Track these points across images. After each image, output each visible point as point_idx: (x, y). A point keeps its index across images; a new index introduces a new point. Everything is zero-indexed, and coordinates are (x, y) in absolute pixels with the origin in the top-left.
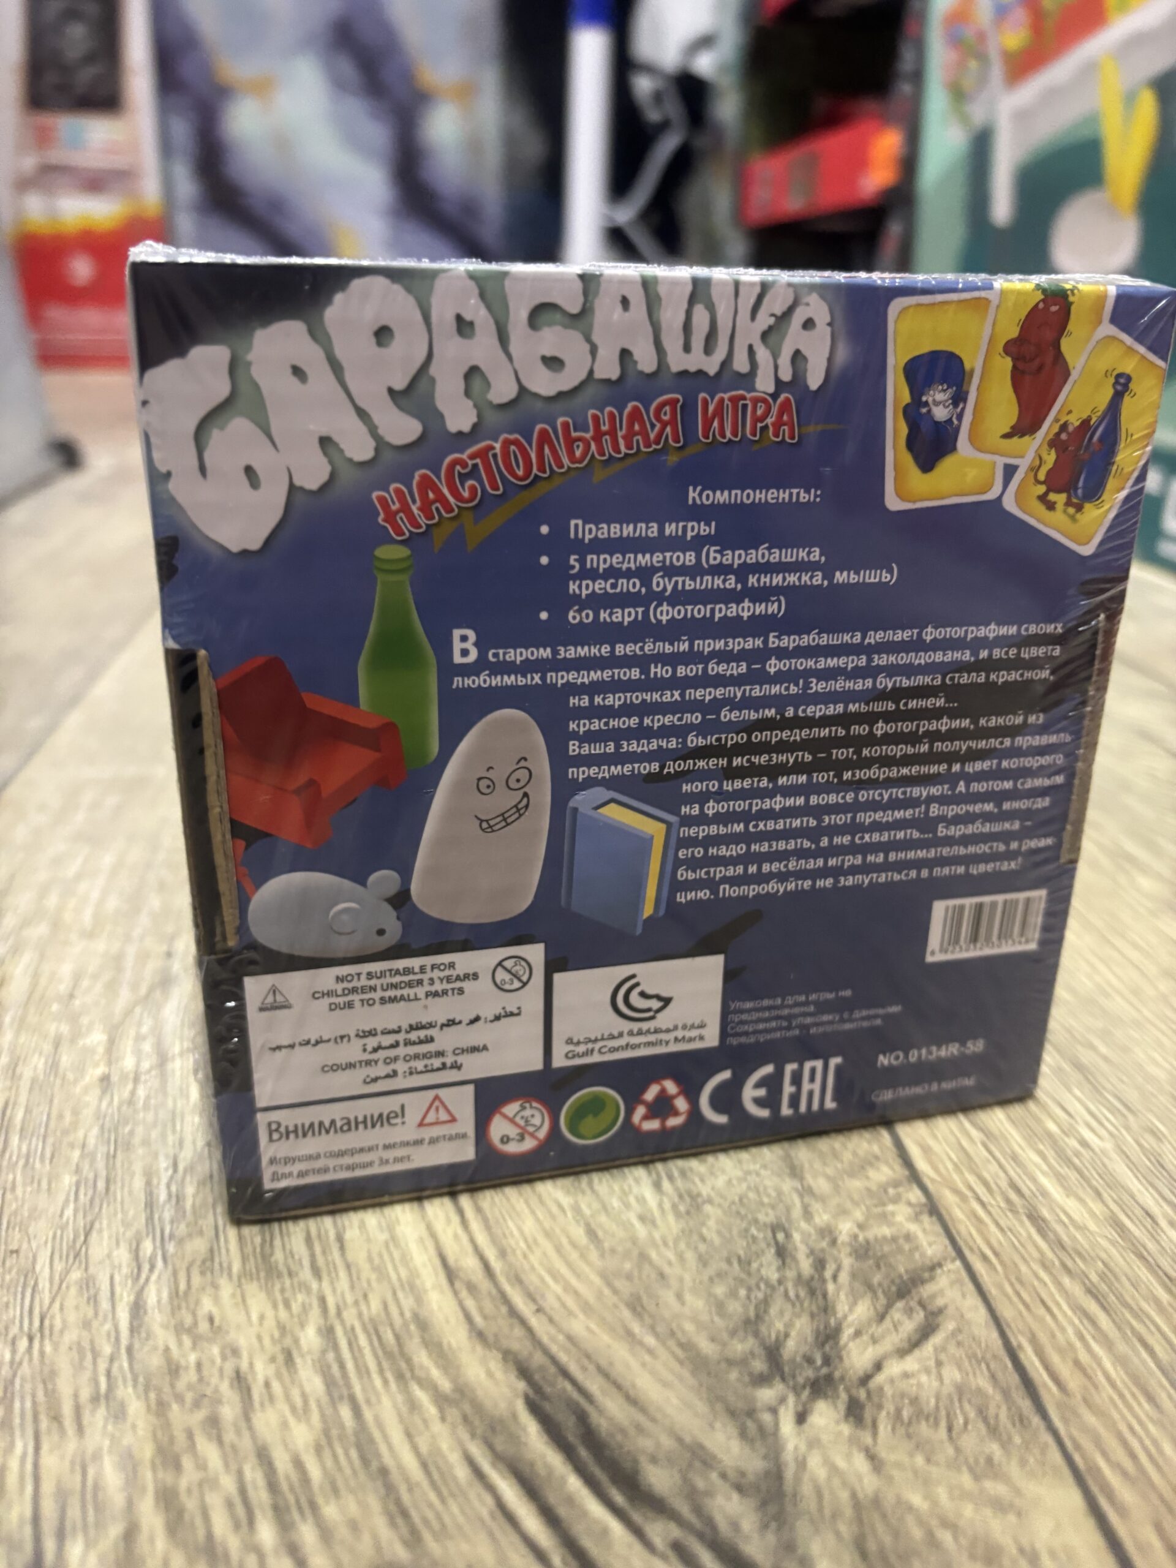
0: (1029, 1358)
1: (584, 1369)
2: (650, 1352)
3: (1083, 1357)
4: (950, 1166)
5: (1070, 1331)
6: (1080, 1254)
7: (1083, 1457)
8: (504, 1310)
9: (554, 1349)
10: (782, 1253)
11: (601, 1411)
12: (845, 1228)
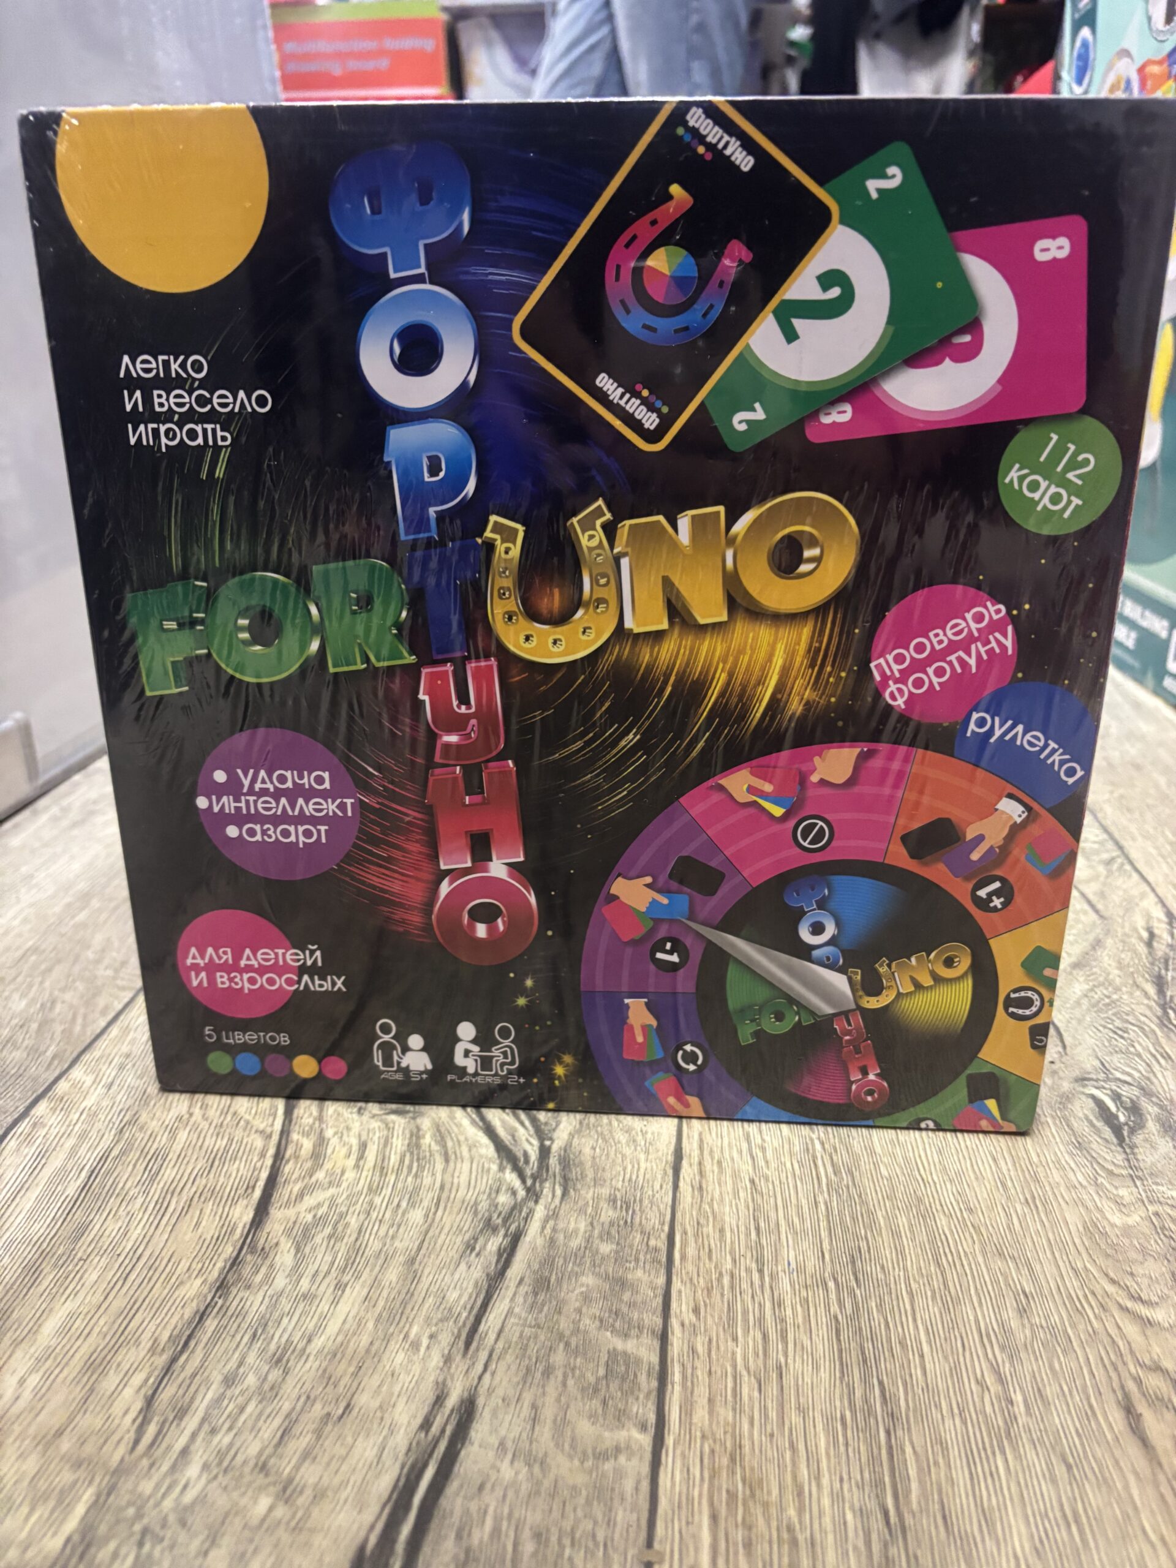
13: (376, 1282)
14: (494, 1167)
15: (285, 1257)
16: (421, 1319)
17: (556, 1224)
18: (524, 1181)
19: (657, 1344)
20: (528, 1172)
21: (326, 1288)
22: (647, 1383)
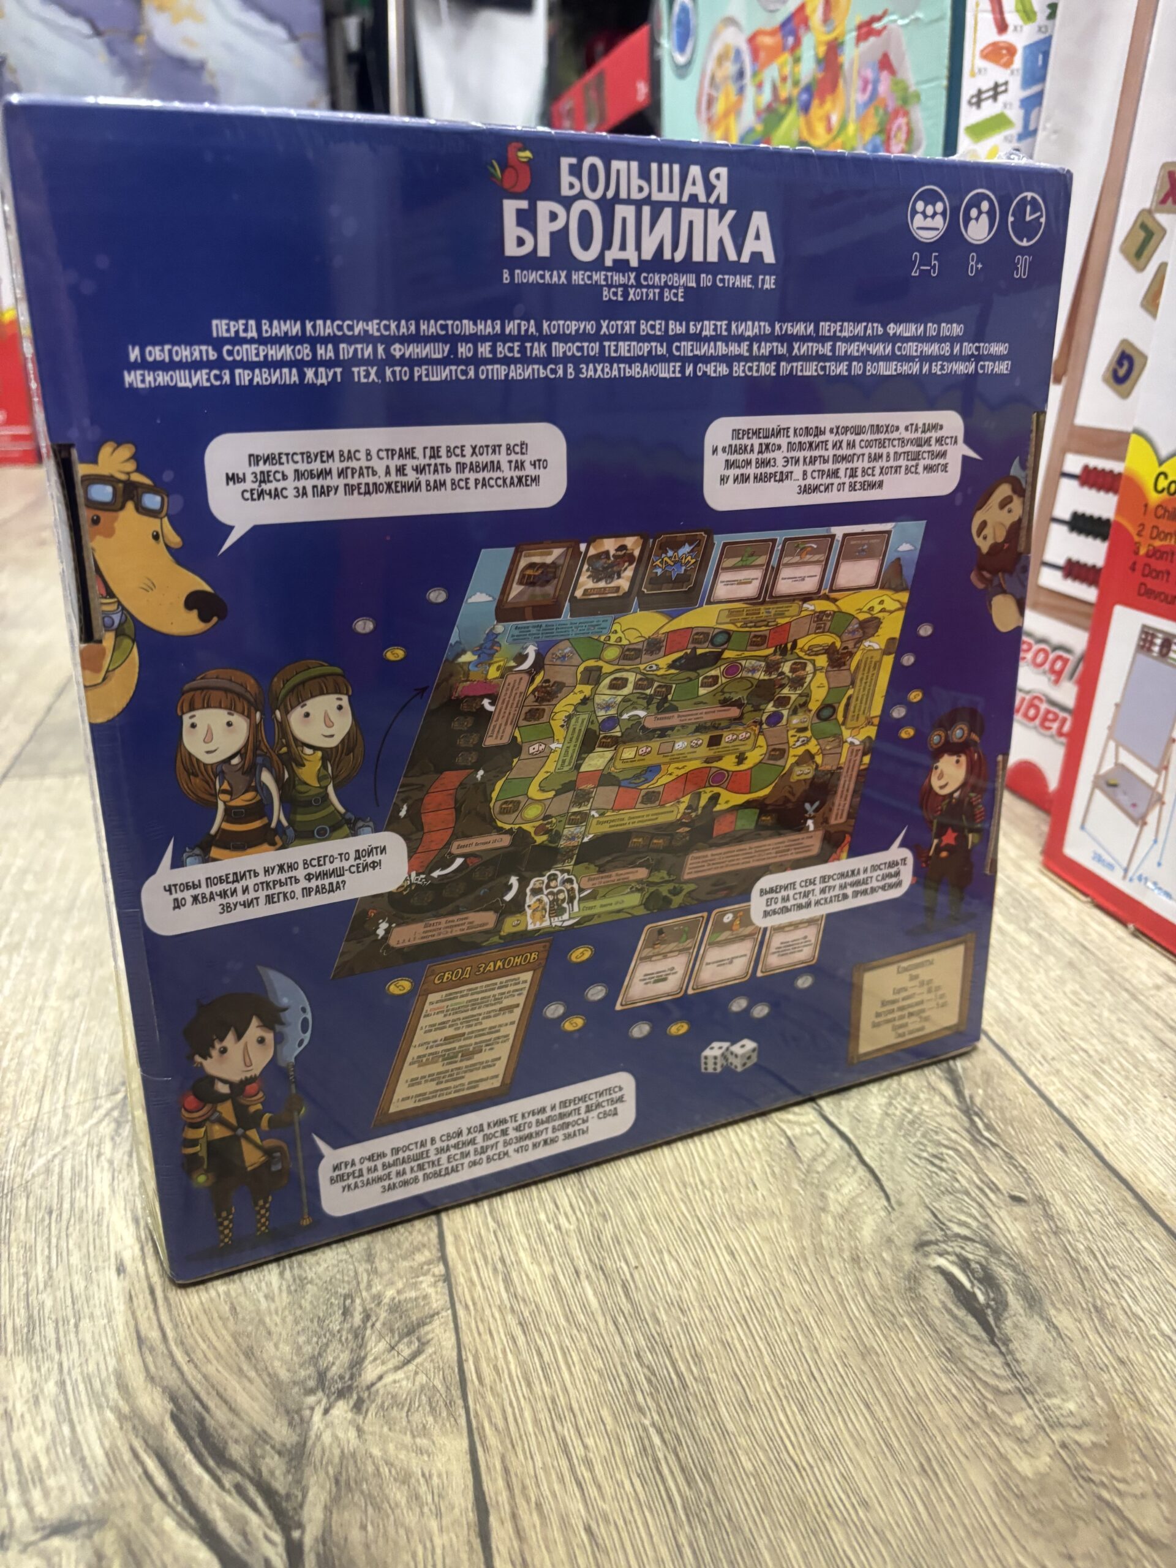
0: (470, 1367)
1: (209, 1394)
2: (250, 1381)
3: (501, 1362)
4: (468, 1248)
5: (499, 1347)
6: (524, 1300)
7: (478, 1422)
8: (169, 1362)
9: (194, 1383)
10: (346, 1313)
11: (212, 1417)
12: (390, 1293)
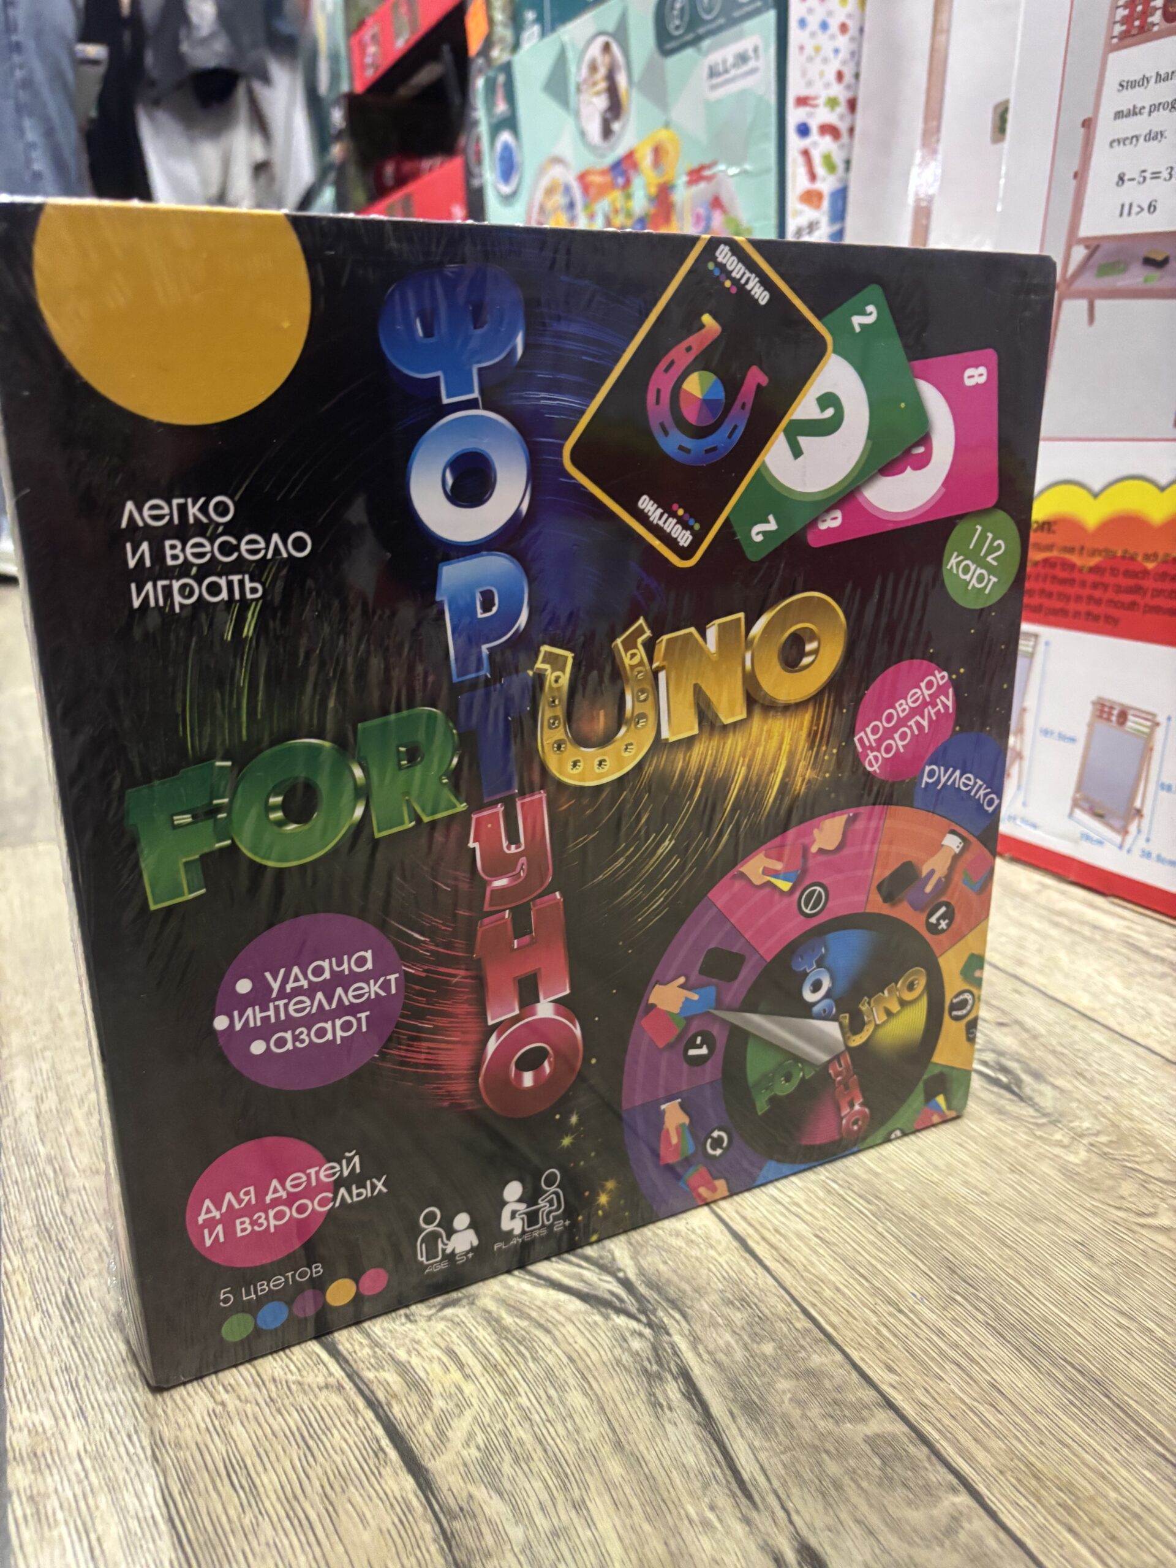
13: (608, 1486)
14: (598, 1318)
15: (494, 1506)
16: (685, 1498)
17: (706, 1347)
18: (638, 1320)
19: (891, 1414)
20: (633, 1310)
21: (566, 1515)
22: (920, 1452)
